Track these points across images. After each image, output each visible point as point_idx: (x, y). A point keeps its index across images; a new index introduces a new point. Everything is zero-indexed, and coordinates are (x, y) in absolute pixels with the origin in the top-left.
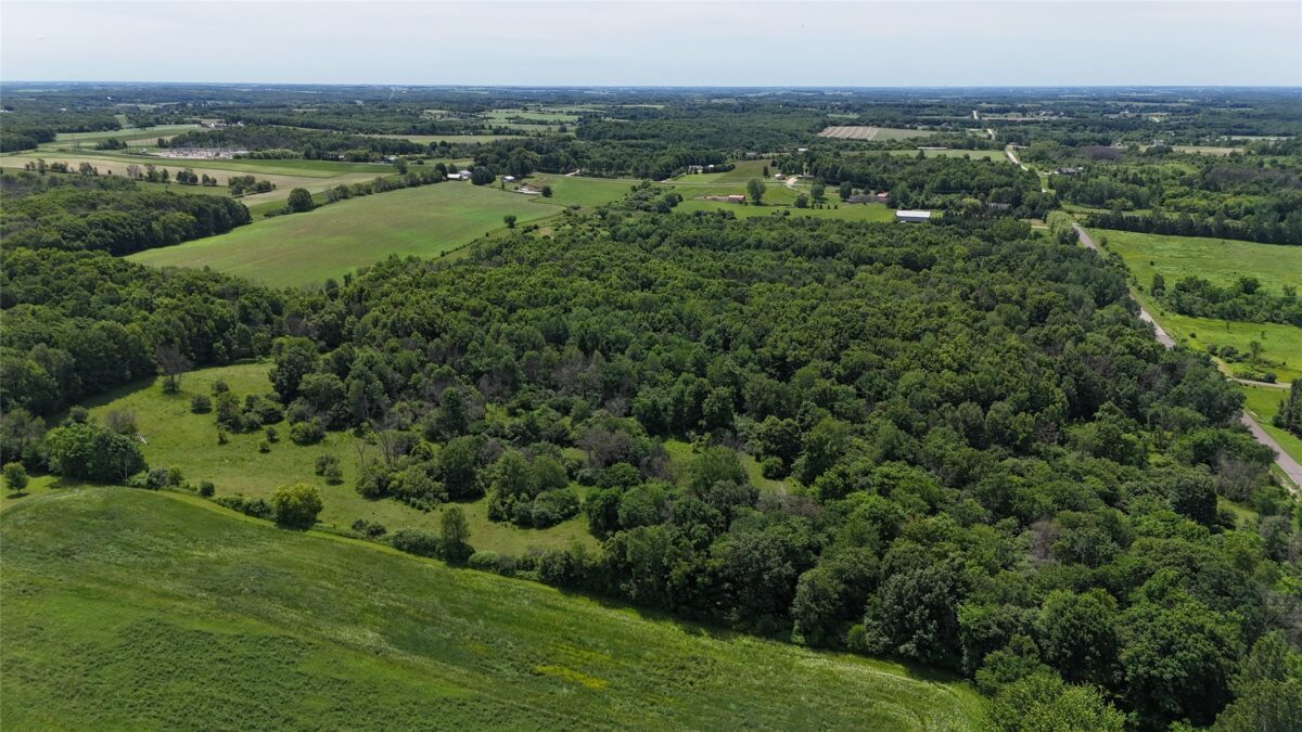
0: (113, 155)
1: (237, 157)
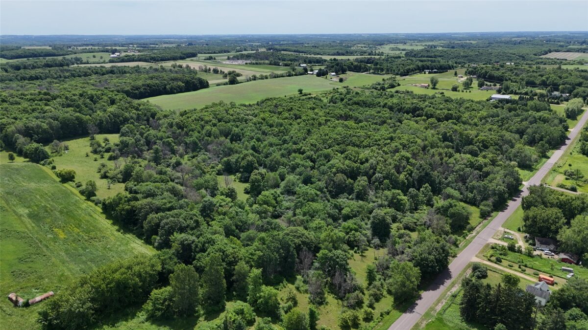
0: (209, 63)
1: (246, 64)
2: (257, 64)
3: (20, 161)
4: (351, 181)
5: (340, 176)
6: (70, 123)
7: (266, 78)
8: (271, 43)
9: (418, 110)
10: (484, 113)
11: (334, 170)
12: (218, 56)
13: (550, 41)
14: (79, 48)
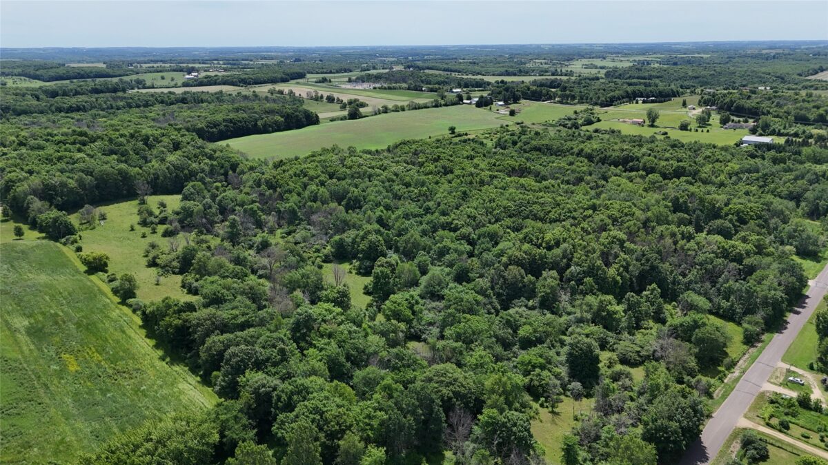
0: (323, 87)
1: (375, 88)
2: (390, 88)
3: (32, 237)
4: (532, 278)
5: (514, 270)
6: (110, 179)
7: (403, 110)
8: (410, 58)
9: (632, 161)
10: (734, 166)
11: (504, 259)
12: (334, 78)
13: (819, 54)
14: (144, 66)
